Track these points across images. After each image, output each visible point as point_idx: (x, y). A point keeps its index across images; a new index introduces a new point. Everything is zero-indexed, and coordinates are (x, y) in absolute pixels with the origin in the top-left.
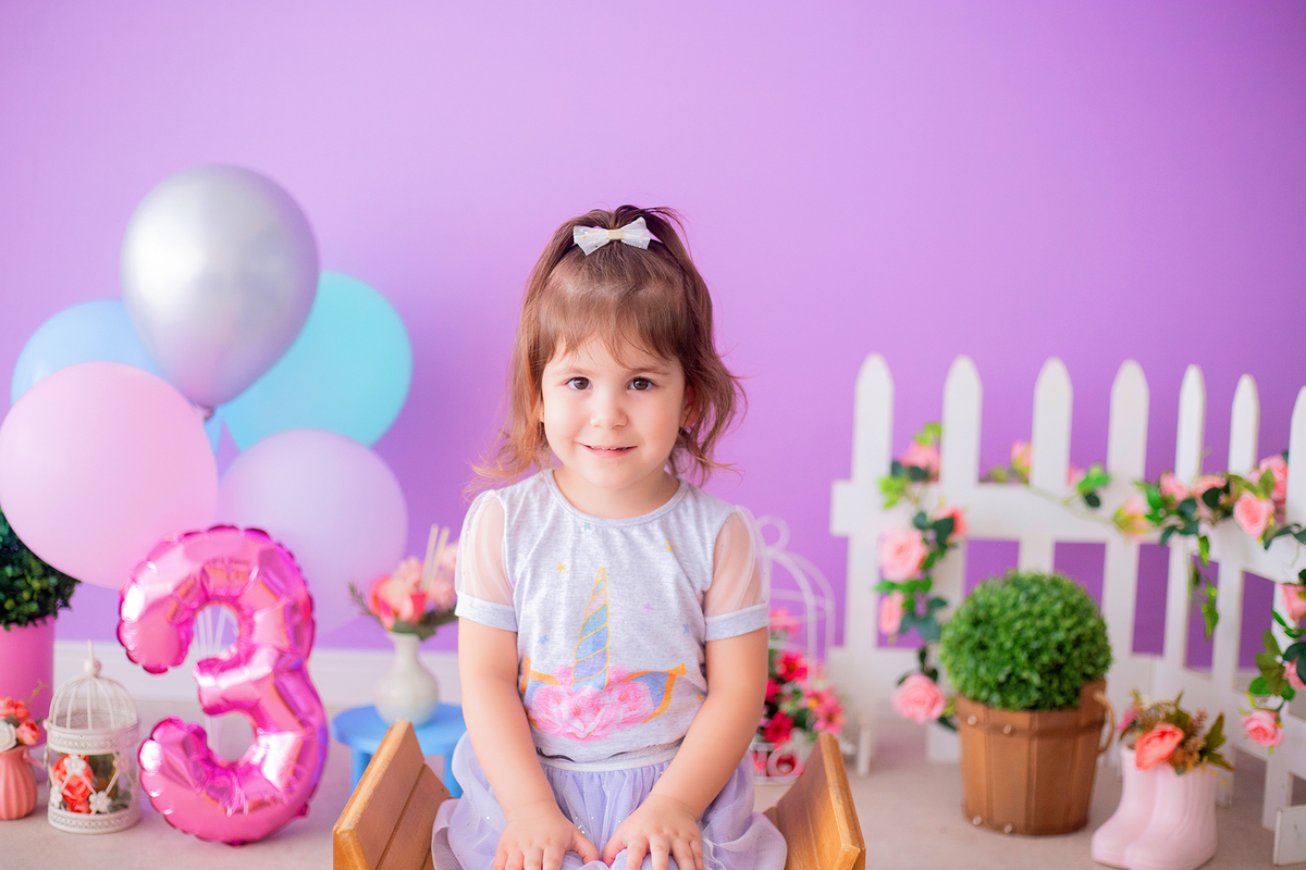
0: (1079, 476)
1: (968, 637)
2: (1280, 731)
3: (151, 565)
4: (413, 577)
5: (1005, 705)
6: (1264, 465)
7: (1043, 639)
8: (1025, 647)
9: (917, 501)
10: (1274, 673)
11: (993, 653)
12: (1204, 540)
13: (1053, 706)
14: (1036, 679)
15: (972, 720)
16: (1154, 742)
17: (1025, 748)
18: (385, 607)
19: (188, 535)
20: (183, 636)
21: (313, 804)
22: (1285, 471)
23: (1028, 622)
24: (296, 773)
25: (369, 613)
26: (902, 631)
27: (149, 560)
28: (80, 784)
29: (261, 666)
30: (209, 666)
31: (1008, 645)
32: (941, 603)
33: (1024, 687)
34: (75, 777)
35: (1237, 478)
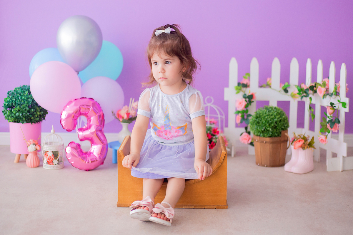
0: (283, 85)
1: (255, 121)
2: (327, 140)
3: (68, 106)
4: (127, 110)
5: (264, 136)
6: (324, 80)
7: (272, 120)
8: (268, 122)
9: (244, 92)
10: (325, 127)
11: (261, 124)
12: (311, 98)
13: (275, 136)
14: (270, 130)
15: (257, 140)
16: (297, 143)
17: (269, 146)
18: (120, 116)
19: (76, 99)
20: (75, 123)
21: (105, 162)
22: (328, 82)
23: (269, 117)
24: (101, 154)
25: (116, 118)
26: (241, 122)
27: (67, 105)
28: (51, 158)
29: (93, 129)
30: (81, 130)
31: (264, 122)
32: (250, 115)
33: (268, 132)
34: (50, 156)
35: (318, 83)
